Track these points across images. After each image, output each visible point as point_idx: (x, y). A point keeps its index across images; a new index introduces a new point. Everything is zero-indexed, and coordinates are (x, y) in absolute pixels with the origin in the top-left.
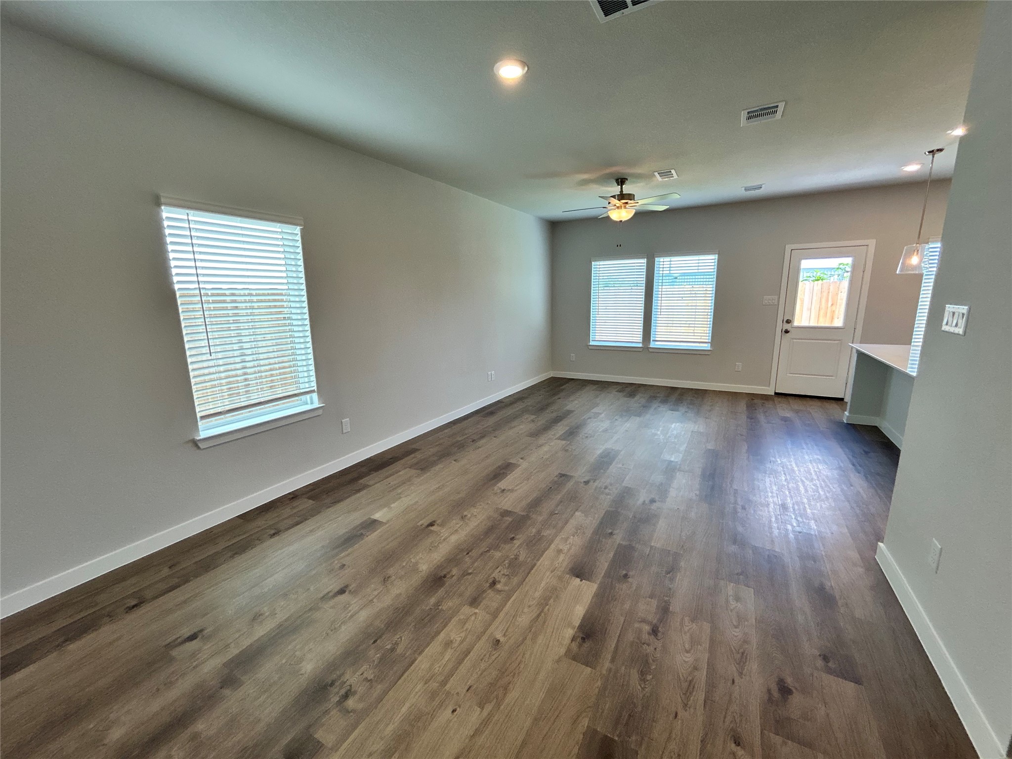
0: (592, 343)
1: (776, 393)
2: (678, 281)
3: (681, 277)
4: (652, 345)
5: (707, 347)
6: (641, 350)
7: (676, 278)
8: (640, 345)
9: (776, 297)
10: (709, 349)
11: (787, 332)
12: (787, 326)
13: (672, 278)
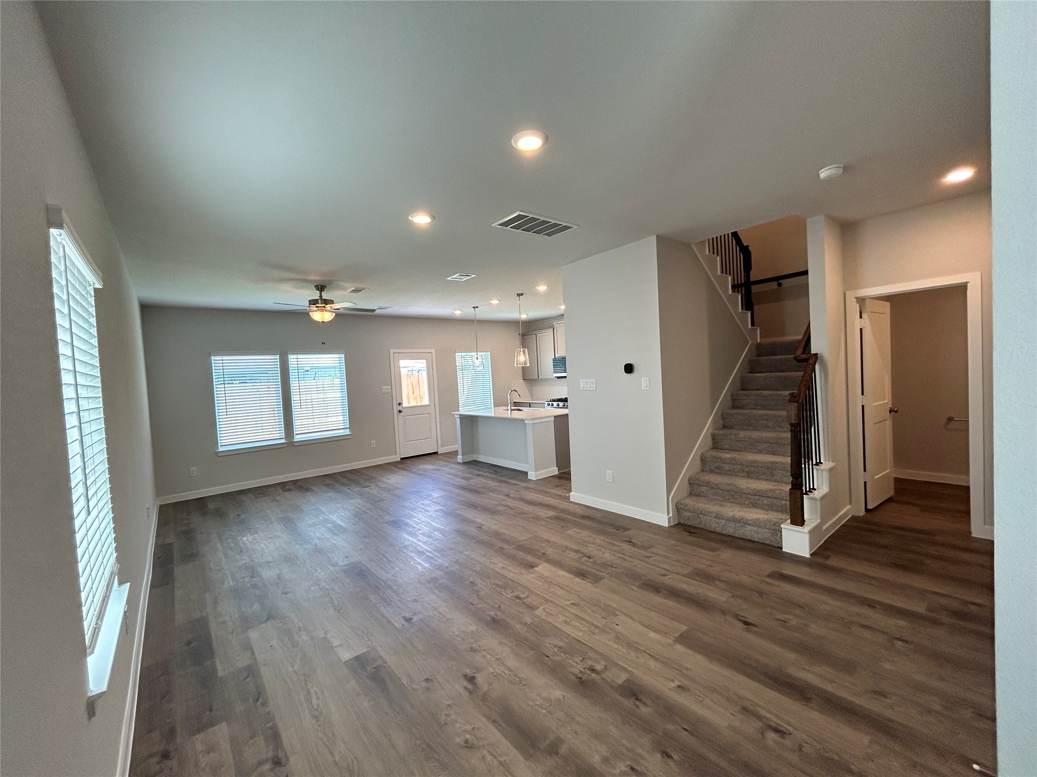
0: (221, 449)
1: (401, 459)
2: (309, 373)
3: (312, 370)
4: (297, 438)
5: (347, 432)
6: (285, 446)
7: (308, 371)
8: (283, 441)
9: (390, 387)
10: (349, 433)
11: (400, 412)
12: (400, 408)
13: (303, 371)
